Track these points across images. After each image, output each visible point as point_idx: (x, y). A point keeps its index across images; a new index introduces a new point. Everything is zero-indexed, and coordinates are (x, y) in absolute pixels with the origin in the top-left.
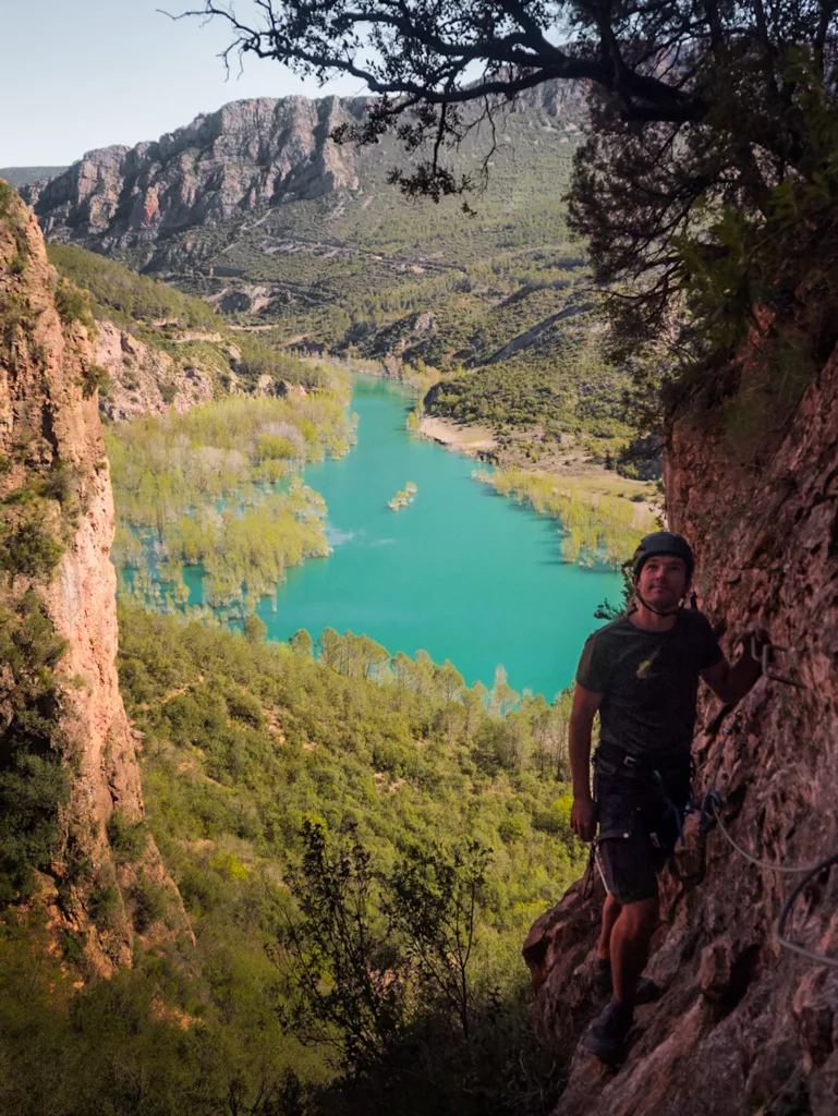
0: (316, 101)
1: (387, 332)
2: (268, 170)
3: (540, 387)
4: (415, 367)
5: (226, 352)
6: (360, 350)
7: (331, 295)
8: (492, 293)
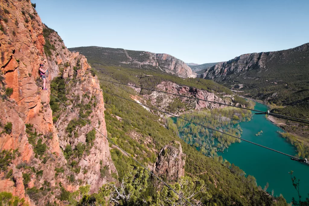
0: (259, 53)
1: (266, 95)
2: (247, 65)
3: (300, 114)
4: (270, 103)
5: (231, 98)
6: (259, 98)
7: (255, 87)
8: (293, 90)
